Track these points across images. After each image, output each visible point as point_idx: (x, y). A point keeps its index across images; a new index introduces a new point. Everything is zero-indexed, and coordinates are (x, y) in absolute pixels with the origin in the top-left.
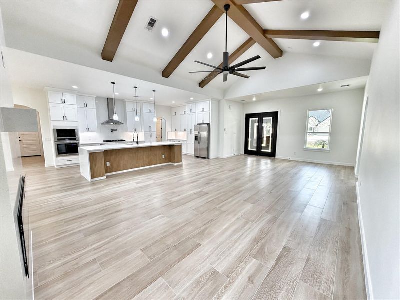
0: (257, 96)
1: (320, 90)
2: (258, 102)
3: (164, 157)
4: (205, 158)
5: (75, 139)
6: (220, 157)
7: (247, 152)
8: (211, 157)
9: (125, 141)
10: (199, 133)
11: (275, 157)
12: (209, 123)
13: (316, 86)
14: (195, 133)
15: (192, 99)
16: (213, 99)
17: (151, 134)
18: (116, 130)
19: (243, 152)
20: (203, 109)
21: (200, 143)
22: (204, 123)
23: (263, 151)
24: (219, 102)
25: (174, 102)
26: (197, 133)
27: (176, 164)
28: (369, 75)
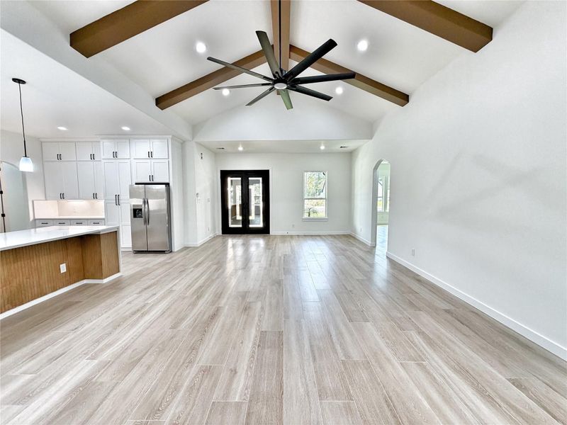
0: (246, 144)
1: (322, 148)
2: (246, 153)
4: (163, 252)
6: (191, 244)
7: (226, 230)
8: (176, 248)
10: (146, 202)
11: (269, 233)
12: (167, 181)
13: (318, 143)
14: (131, 202)
15: (126, 129)
16: (174, 138)
19: (219, 231)
20: (150, 154)
21: (147, 221)
22: (155, 181)
23: (251, 226)
24: (183, 143)
26: (138, 202)
27: (105, 281)
28: (371, 138)
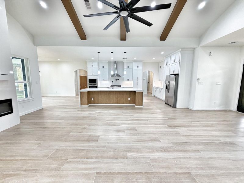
3: (129, 99)
4: (171, 106)
5: (96, 84)
8: (178, 106)
9: (120, 86)
10: (169, 82)
12: (178, 73)
15: (163, 53)
16: (184, 49)
17: (137, 83)
18: (118, 80)
20: (174, 61)
25: (154, 58)
